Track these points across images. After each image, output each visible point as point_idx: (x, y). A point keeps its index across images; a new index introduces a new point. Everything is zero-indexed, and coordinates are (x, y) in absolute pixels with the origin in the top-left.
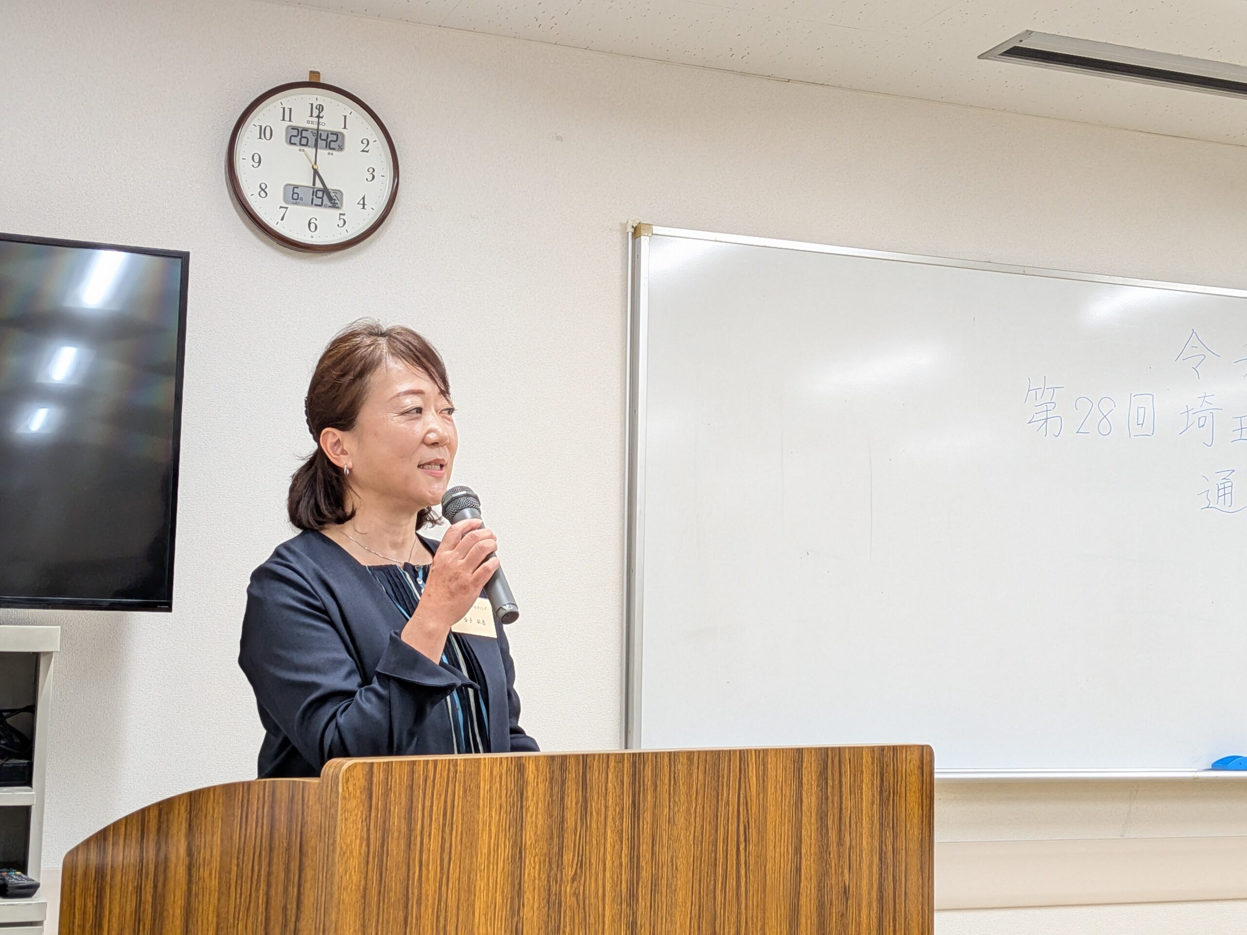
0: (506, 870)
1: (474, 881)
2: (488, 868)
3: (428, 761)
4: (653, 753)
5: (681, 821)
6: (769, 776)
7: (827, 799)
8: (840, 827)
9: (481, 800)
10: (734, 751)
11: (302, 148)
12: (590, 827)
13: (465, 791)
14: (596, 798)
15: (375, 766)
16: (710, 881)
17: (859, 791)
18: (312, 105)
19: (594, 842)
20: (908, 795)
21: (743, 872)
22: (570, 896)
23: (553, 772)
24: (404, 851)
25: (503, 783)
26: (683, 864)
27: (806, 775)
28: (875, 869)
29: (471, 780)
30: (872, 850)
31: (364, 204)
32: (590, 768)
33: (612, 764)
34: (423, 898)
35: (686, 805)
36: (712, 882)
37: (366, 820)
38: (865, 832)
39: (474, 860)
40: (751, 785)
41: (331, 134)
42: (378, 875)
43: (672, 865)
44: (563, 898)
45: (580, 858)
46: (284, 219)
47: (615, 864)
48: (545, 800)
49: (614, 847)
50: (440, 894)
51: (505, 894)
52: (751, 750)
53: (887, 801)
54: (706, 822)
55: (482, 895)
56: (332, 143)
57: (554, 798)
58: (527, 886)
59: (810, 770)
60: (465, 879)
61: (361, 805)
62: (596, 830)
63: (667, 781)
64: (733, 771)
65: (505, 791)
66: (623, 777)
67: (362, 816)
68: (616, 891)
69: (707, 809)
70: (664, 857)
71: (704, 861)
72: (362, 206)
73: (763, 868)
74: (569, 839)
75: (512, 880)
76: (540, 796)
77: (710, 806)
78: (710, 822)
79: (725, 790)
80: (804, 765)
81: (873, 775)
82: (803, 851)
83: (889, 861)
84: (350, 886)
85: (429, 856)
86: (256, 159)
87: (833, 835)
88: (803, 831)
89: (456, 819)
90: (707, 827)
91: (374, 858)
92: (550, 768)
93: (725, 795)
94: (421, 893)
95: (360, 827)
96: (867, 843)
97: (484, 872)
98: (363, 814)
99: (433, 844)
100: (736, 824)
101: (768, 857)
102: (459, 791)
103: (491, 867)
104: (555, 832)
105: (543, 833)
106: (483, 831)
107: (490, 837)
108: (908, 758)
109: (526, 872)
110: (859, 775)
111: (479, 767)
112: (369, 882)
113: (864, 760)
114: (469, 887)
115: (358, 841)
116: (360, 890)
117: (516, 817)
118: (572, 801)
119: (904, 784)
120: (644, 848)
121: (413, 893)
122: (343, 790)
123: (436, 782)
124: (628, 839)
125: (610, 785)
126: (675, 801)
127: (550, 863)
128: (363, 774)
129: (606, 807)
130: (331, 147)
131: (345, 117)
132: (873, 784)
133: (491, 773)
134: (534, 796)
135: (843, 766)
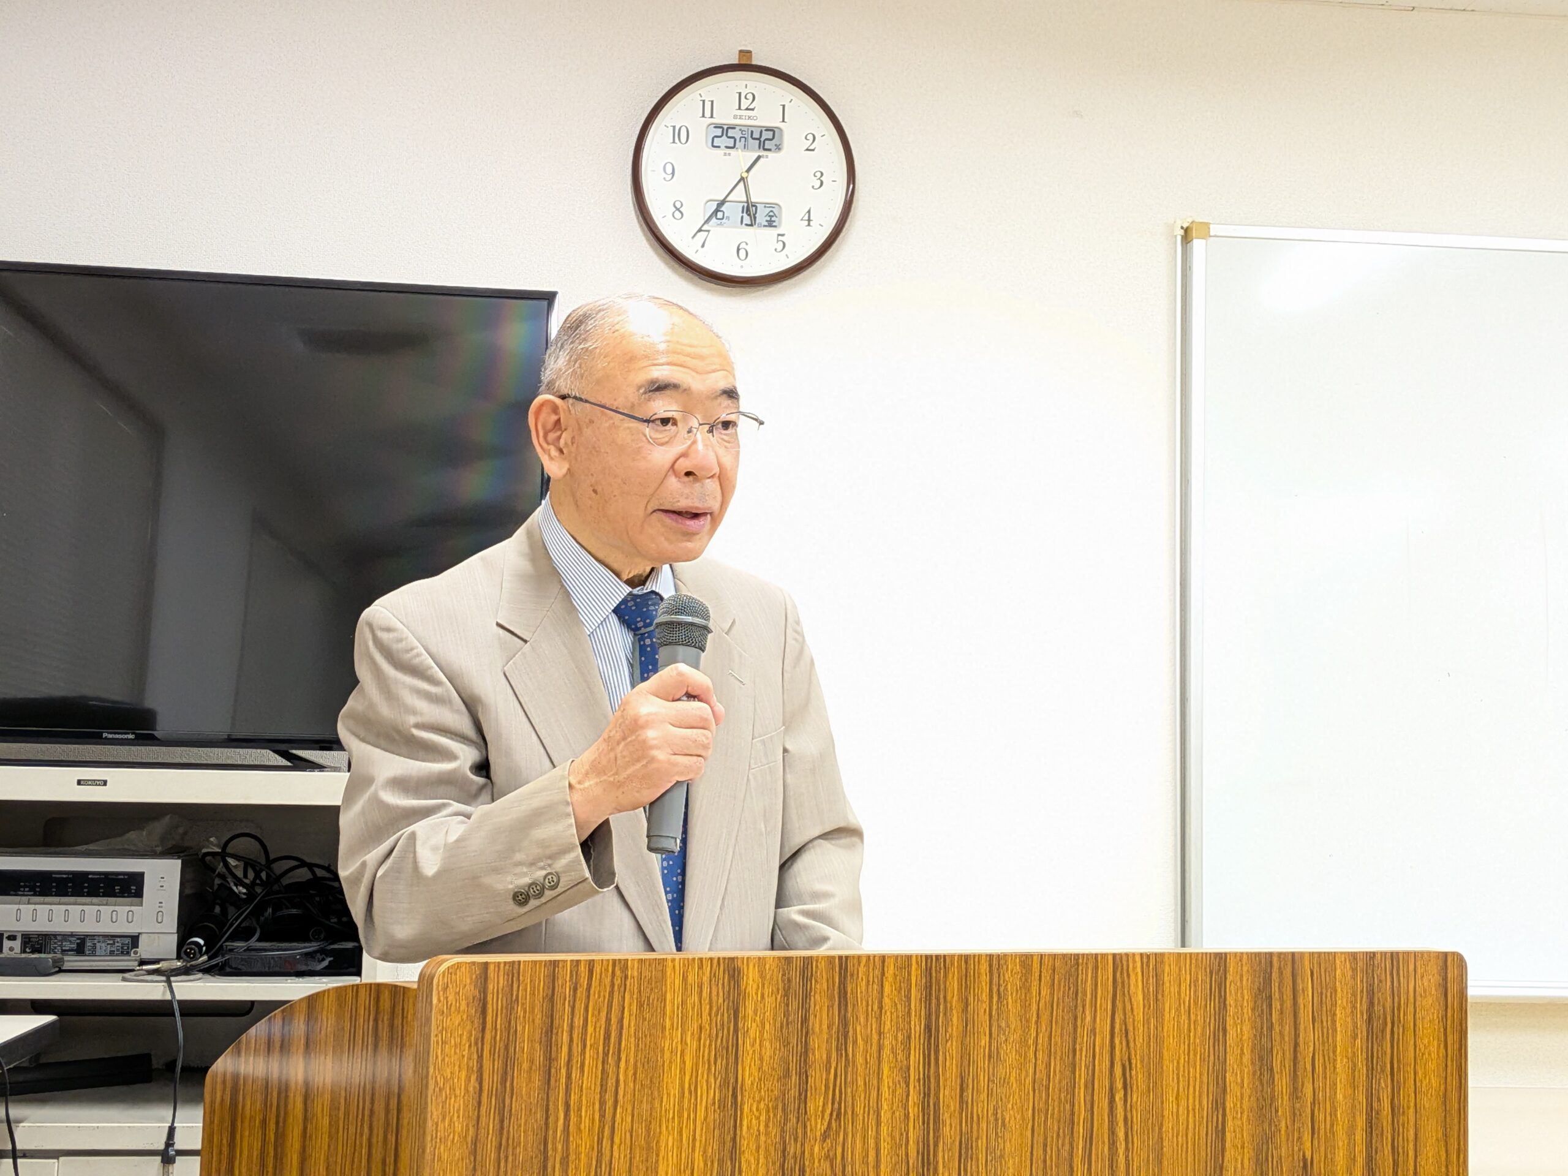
0: (711, 1118)
1: (657, 1135)
2: (680, 1116)
3: (578, 962)
4: (960, 956)
5: (1010, 1055)
6: (1166, 993)
7: (1271, 1028)
8: (1295, 1071)
9: (667, 1020)
10: (1104, 956)
11: (728, 151)
12: (854, 1062)
13: (640, 1005)
14: (862, 1020)
15: (492, 967)
16: (1063, 1145)
17: (1329, 1018)
18: (740, 94)
19: (860, 1082)
20: (1419, 1024)
21: (1121, 1134)
22: (819, 1161)
23: (789, 980)
24: (539, 1089)
25: (704, 994)
26: (1015, 1119)
27: (1233, 992)
28: (1360, 1135)
29: (652, 989)
30: (1353, 1106)
31: (809, 220)
32: (852, 975)
33: (890, 971)
34: (572, 1157)
35: (1020, 1032)
36: (1067, 1147)
37: (476, 1044)
38: (1342, 1078)
39: (657, 1104)
40: (1135, 1004)
41: (766, 130)
42: (497, 1121)
43: (996, 1120)
44: (807, 1163)
45: (836, 1106)
46: (706, 245)
47: (897, 1114)
48: (775, 1020)
49: (894, 1091)
50: (600, 1151)
51: (709, 1154)
52: (1134, 954)
53: (1380, 1034)
54: (1055, 1058)
55: (670, 1154)
56: (767, 142)
57: (790, 1019)
58: (746, 1143)
59: (1238, 984)
60: (641, 1130)
61: (469, 1023)
62: (864, 1067)
63: (985, 997)
64: (1102, 984)
65: (708, 1007)
66: (910, 990)
67: (469, 1039)
68: (898, 1156)
69: (1056, 1039)
70: (982, 1106)
71: (1053, 1114)
72: (807, 223)
73: (1157, 1128)
74: (817, 1077)
75: (720, 1136)
76: (768, 1014)
77: (1062, 1035)
78: (1061, 1059)
79: (1087, 1012)
80: (1230, 978)
81: (1354, 994)
82: (1229, 1105)
83: (1385, 1124)
84: (452, 1135)
85: (581, 1096)
86: (669, 169)
87: (1282, 1083)
88: (1227, 1075)
89: (626, 1045)
90: (1056, 1065)
91: (490, 1097)
92: (783, 975)
93: (1088, 1018)
94: (568, 1149)
95: (465, 1053)
96: (1345, 1097)
97: (673, 1122)
98: (471, 1035)
99: (588, 1081)
100: (1108, 1063)
101: (1166, 1113)
102: (630, 1005)
103: (686, 1116)
104: (793, 1067)
105: (773, 1069)
106: (671, 1062)
107: (683, 1071)
108: (1419, 971)
109: (745, 1123)
110: (1329, 995)
111: (663, 972)
112: (482, 1131)
113: (1338, 972)
114: (648, 1143)
115: (463, 1074)
116: (467, 1143)
117: (728, 1043)
118: (822, 1021)
119: (1411, 1009)
120: (947, 1093)
121: (555, 1150)
122: (439, 1000)
123: (592, 992)
124: (919, 1079)
125: (886, 1000)
126: (999, 1026)
127: (784, 1110)
128: (471, 979)
129: (880, 1034)
130: (766, 147)
131: (784, 106)
132: (1354, 1007)
133: (685, 979)
134: (756, 1015)
135: (1299, 981)
